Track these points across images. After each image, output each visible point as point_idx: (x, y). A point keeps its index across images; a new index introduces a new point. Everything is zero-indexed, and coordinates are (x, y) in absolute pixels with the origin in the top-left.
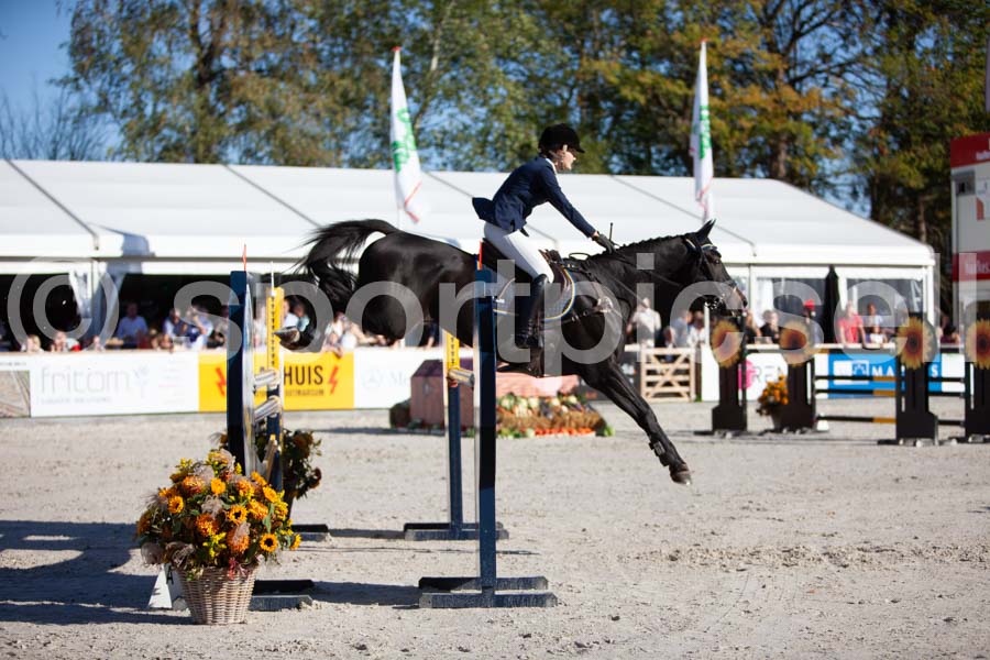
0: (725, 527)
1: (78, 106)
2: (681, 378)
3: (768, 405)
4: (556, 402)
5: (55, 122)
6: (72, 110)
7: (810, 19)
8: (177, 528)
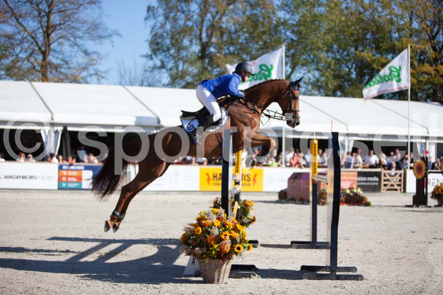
1: (152, 66)
3: (436, 195)
4: (348, 191)
5: (143, 72)
6: (149, 67)
8: (198, 241)
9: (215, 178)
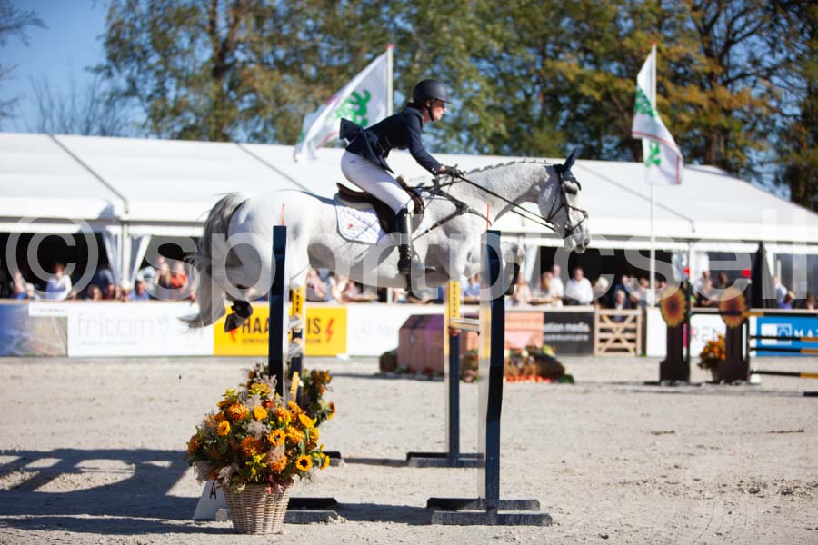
0: (686, 462)
1: (109, 90)
2: (629, 336)
3: (708, 360)
4: (525, 354)
5: (89, 104)
6: (104, 94)
7: (743, 28)
8: (224, 449)
9: (246, 329)
